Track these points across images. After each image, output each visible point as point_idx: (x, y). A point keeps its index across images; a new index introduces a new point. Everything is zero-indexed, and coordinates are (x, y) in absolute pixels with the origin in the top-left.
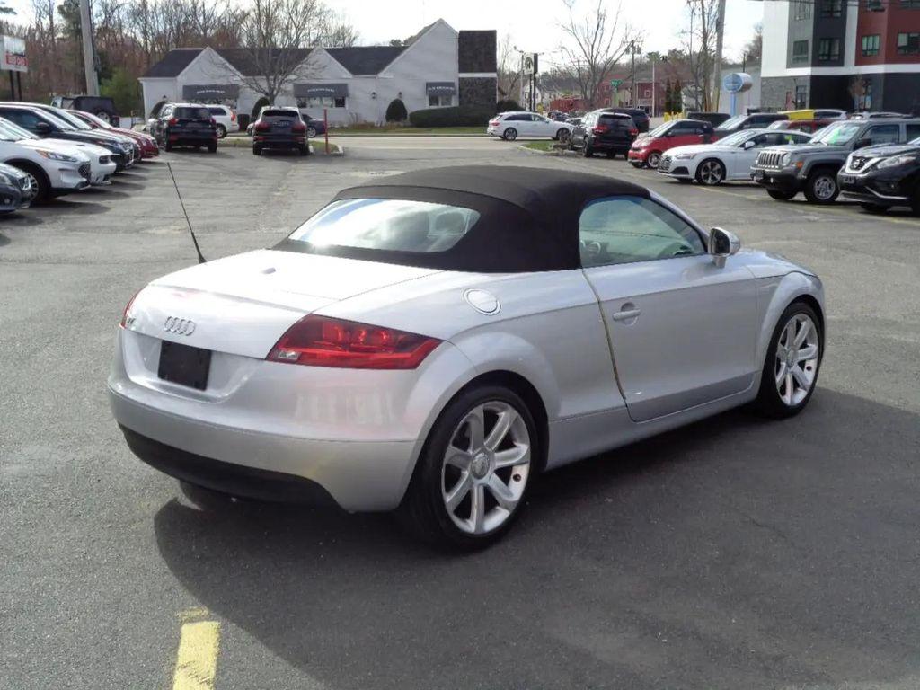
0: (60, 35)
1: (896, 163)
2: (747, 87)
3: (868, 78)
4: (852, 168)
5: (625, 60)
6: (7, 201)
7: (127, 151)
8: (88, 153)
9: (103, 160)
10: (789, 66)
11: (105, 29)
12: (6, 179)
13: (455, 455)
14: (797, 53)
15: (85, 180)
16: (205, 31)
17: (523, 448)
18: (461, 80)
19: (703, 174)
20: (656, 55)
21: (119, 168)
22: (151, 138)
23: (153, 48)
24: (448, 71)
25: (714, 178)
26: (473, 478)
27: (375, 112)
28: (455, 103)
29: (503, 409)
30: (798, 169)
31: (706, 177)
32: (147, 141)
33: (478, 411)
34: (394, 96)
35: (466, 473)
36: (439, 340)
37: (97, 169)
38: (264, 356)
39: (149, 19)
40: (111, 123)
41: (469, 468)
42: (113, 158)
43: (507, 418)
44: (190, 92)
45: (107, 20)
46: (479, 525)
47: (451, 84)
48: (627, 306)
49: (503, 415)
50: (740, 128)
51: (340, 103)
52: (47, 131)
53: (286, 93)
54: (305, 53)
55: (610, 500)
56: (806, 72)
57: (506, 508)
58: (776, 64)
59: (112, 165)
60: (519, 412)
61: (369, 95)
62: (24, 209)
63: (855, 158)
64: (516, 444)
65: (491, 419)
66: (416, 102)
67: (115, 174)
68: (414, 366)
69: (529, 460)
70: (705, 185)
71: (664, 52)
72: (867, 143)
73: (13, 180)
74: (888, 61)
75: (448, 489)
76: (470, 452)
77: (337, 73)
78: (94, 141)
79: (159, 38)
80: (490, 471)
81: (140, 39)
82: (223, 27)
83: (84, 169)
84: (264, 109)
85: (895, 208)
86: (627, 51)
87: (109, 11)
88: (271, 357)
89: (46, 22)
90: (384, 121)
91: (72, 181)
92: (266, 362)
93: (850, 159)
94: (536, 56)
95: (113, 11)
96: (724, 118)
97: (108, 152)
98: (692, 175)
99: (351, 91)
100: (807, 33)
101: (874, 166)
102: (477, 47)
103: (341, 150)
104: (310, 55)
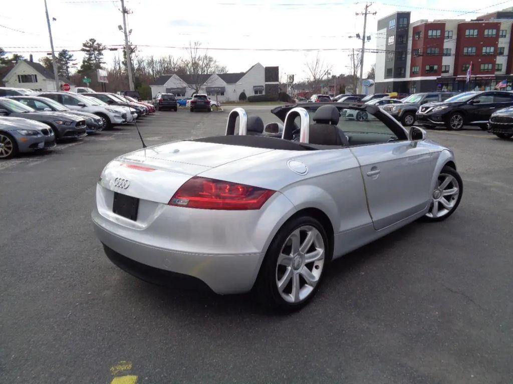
0: (123, 72)
1: (441, 109)
2: (372, 85)
3: (415, 82)
4: (422, 111)
5: (325, 78)
6: (93, 128)
7: (142, 110)
8: (126, 110)
9: (132, 113)
10: (385, 78)
11: (139, 69)
12: (92, 120)
13: (284, 259)
14: (388, 73)
15: (124, 120)
16: (174, 69)
17: (320, 251)
18: (266, 85)
19: (359, 117)
20: (335, 76)
21: (139, 116)
22: (152, 106)
23: (156, 76)
24: (261, 82)
25: (363, 118)
26: (293, 270)
27: (235, 97)
28: (264, 93)
29: (310, 230)
30: (399, 113)
31: (360, 118)
32: (151, 107)
33: (297, 232)
34: (242, 91)
35: (289, 268)
36: (274, 191)
37: (129, 116)
38: (167, 202)
39: (154, 65)
40: (138, 101)
41: (291, 265)
42: (137, 112)
43: (312, 235)
44: (168, 90)
45: (140, 66)
46: (297, 297)
47: (263, 86)
48: (374, 168)
49: (310, 233)
50: (371, 99)
51: (222, 94)
52: (111, 102)
53: (203, 89)
54: (210, 75)
55: (363, 273)
56: (391, 80)
57: (311, 285)
58: (380, 78)
59: (136, 115)
60: (319, 230)
61: (233, 90)
62: (100, 131)
63: (423, 108)
64: (317, 249)
65: (303, 235)
66: (250, 93)
67: (137, 118)
68: (259, 208)
69: (324, 257)
70: (359, 121)
71: (338, 75)
72: (426, 102)
73: (95, 120)
74: (422, 75)
75: (279, 279)
76: (291, 255)
77: (221, 83)
78: (130, 106)
79: (158, 72)
80: (303, 265)
81: (151, 73)
82: (180, 67)
83: (124, 116)
84: (194, 95)
85: (437, 127)
86: (325, 74)
87: (140, 63)
88: (171, 203)
89: (118, 68)
90: (238, 100)
91: (120, 121)
92: (168, 206)
93: (420, 108)
94: (293, 75)
95: (141, 63)
96: (364, 96)
97: (134, 110)
98: (355, 117)
99: (226, 89)
100: (392, 66)
101: (431, 111)
102: (272, 73)
103: (223, 110)
104: (211, 77)
